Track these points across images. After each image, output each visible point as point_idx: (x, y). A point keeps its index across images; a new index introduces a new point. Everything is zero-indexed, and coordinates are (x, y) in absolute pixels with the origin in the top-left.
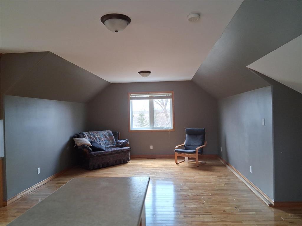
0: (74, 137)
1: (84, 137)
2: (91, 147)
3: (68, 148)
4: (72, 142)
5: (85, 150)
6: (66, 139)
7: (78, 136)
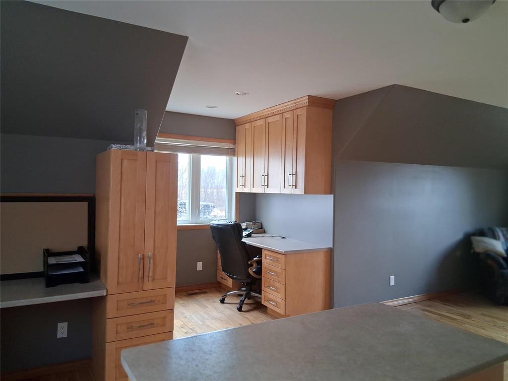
0: (474, 234)
1: (495, 237)
2: (504, 258)
3: (458, 253)
4: (466, 242)
5: (489, 262)
6: (457, 236)
7: (482, 233)
